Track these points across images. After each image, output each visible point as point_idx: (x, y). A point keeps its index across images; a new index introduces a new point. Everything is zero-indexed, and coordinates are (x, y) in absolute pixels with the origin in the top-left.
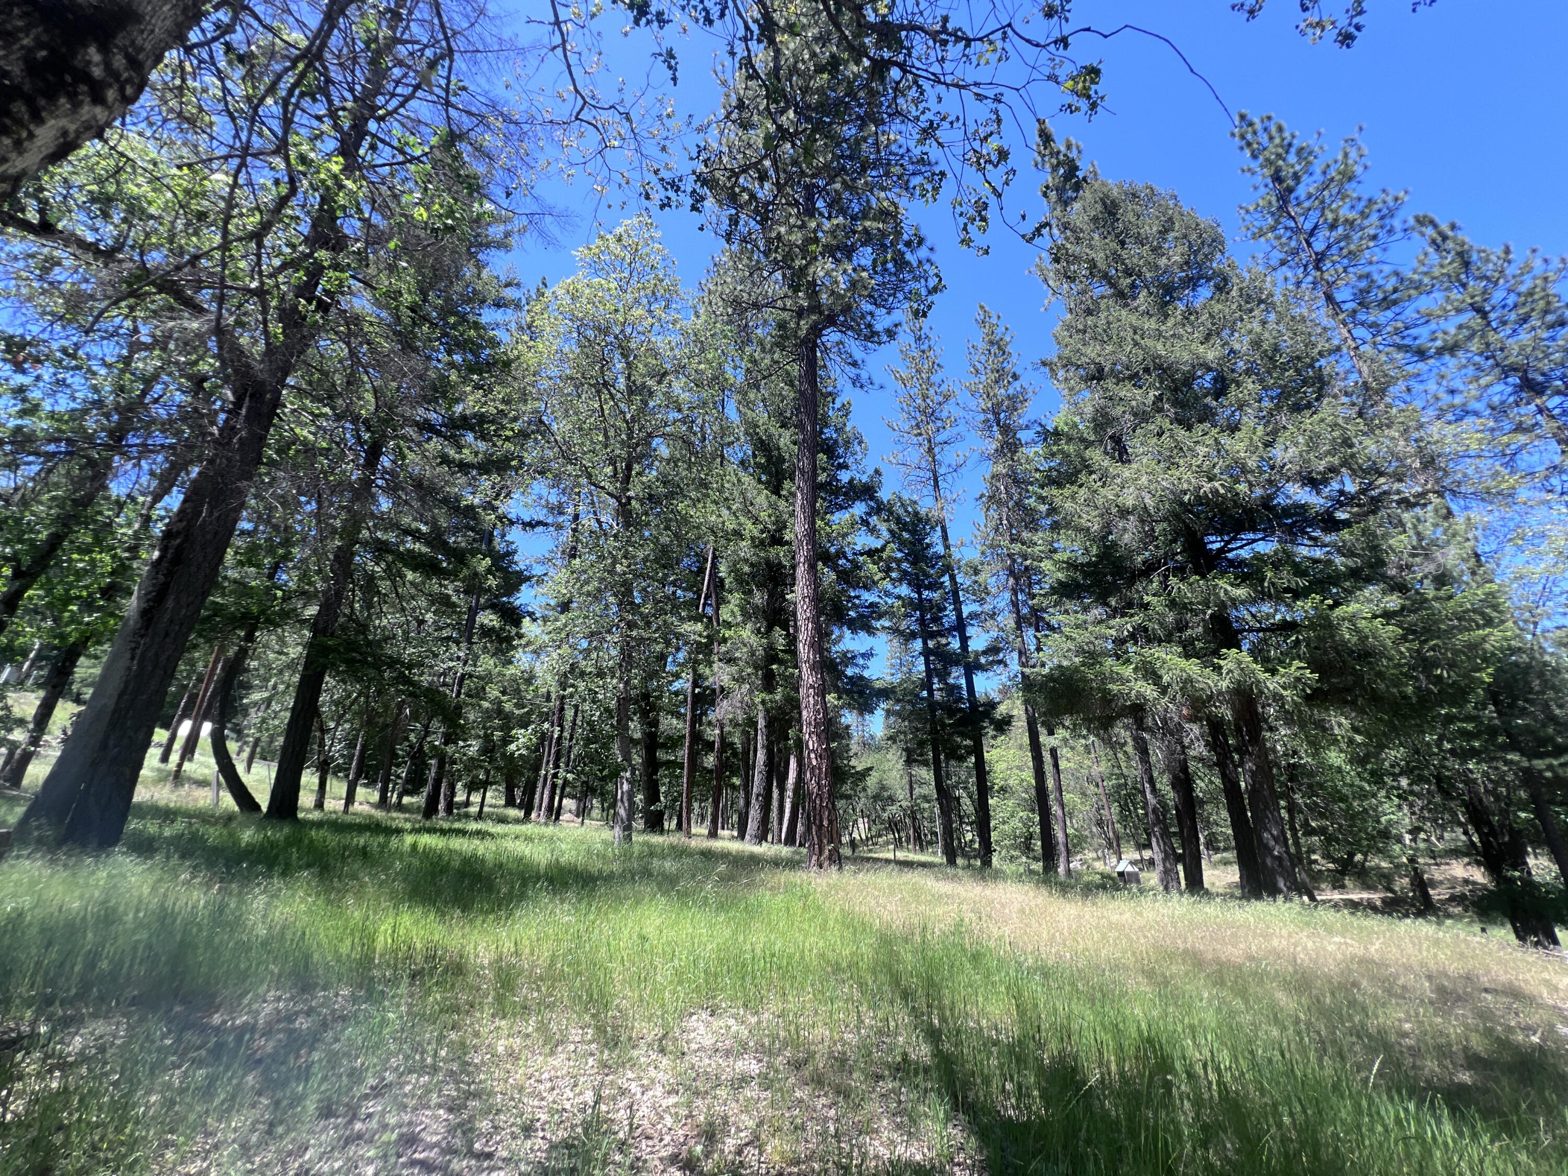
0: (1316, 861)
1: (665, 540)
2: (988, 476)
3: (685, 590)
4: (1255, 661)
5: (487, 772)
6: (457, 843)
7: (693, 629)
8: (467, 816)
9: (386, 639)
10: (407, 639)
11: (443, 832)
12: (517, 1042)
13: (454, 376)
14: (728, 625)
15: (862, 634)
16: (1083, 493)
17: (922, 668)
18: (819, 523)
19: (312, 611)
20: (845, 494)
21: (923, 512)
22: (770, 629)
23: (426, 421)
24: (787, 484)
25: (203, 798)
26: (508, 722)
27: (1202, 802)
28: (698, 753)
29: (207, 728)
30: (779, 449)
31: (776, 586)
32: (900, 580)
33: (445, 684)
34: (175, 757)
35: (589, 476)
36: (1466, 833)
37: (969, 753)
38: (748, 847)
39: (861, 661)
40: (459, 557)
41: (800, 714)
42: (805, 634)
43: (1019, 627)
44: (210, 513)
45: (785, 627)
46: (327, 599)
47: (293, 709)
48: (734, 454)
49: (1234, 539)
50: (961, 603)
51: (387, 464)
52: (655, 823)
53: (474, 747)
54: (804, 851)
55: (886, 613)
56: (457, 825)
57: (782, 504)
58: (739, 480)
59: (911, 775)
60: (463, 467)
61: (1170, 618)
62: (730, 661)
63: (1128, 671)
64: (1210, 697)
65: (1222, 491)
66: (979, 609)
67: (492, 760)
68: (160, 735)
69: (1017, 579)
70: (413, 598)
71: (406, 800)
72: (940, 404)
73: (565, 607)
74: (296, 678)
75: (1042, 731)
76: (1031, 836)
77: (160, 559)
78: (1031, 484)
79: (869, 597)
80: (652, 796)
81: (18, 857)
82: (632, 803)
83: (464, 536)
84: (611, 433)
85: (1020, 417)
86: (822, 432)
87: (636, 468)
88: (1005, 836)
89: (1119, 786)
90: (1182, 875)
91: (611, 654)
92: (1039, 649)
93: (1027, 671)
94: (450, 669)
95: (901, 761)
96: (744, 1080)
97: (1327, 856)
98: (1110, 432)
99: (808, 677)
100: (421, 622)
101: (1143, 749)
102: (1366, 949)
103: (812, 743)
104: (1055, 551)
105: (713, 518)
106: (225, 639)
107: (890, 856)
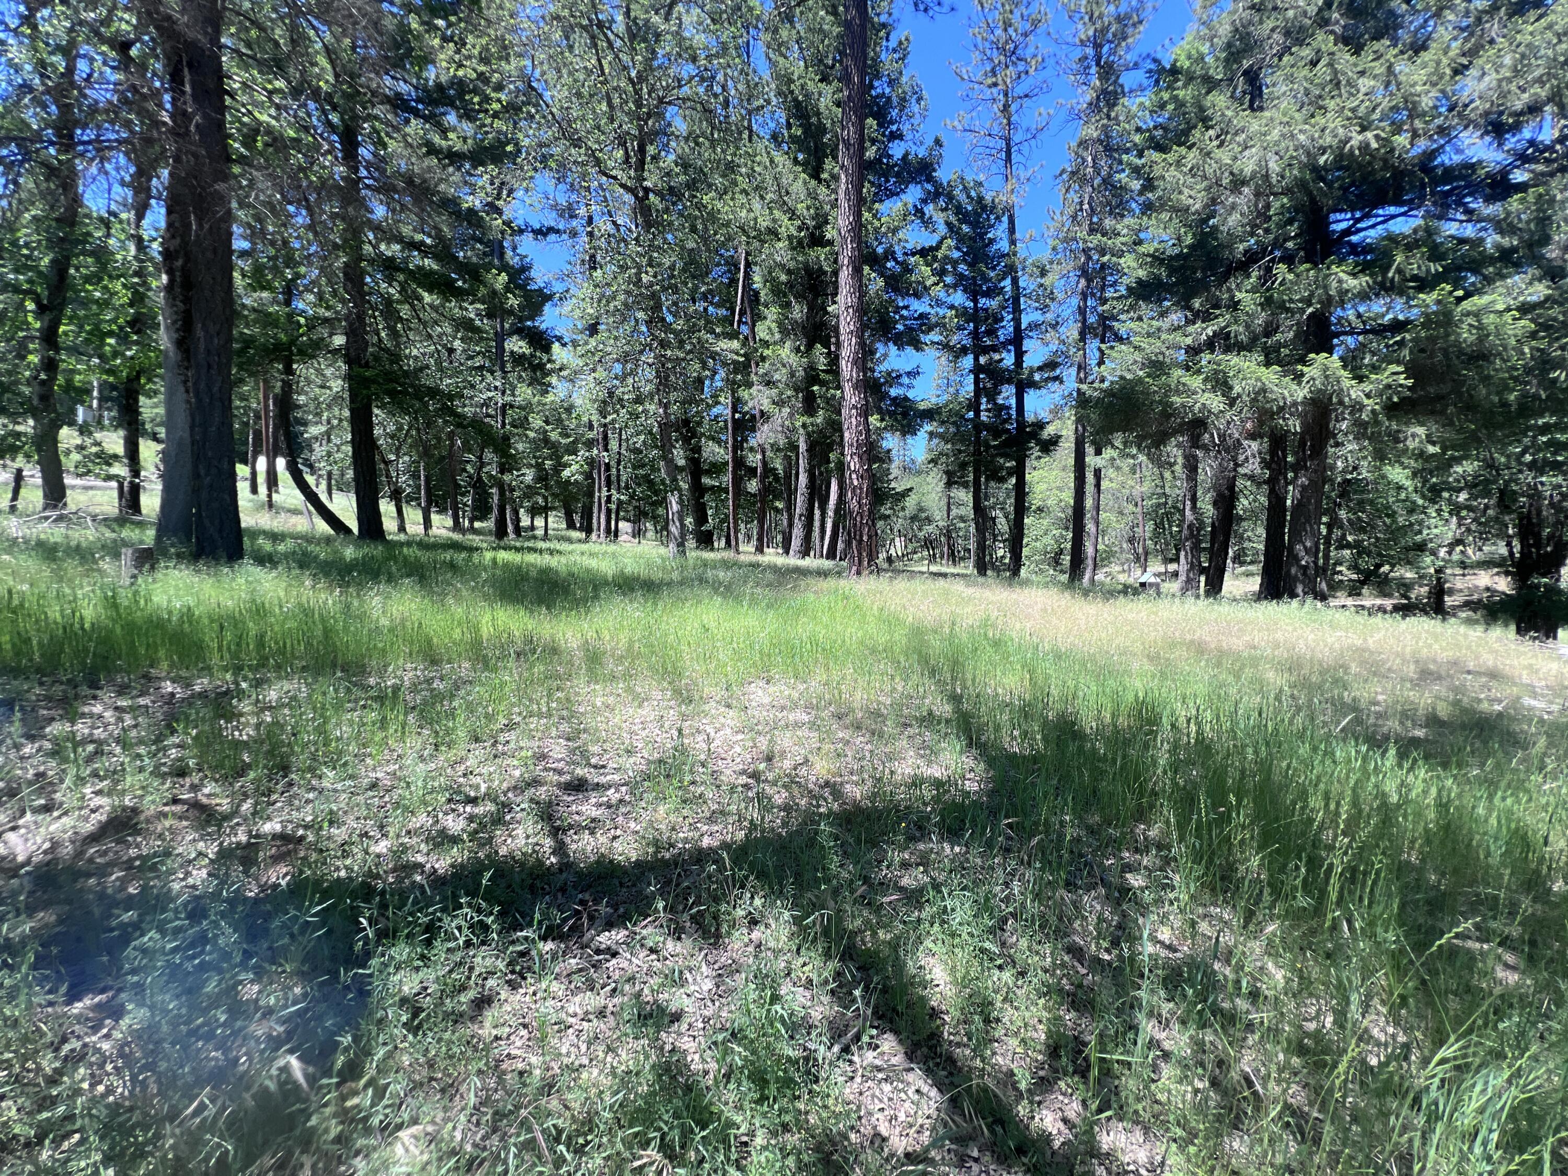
0: (1340, 572)
1: (691, 245)
2: (1074, 144)
3: (717, 306)
4: (1344, 367)
5: (545, 498)
6: (531, 558)
7: (729, 347)
8: (535, 537)
9: (421, 369)
10: (441, 369)
11: (518, 550)
12: (611, 700)
13: (414, 23)
14: (766, 344)
15: (909, 350)
16: (1192, 157)
17: (971, 388)
18: (866, 215)
19: (339, 340)
20: (898, 175)
21: (988, 198)
22: (810, 347)
23: (398, 95)
24: (828, 164)
25: (300, 524)
26: (557, 452)
27: (1241, 519)
28: (741, 478)
29: (281, 463)
30: (818, 114)
31: (816, 297)
32: (955, 286)
33: (488, 415)
34: (263, 489)
35: (598, 162)
36: (1509, 544)
37: (1010, 474)
38: (793, 560)
39: (905, 380)
40: (474, 273)
41: (842, 437)
42: (848, 351)
43: (1083, 338)
44: (200, 226)
45: (827, 345)
46: (351, 325)
47: (353, 441)
48: (764, 125)
49: (1367, 216)
50: (1020, 312)
51: (369, 157)
52: (705, 540)
53: (529, 476)
54: (844, 564)
55: (937, 325)
56: (526, 544)
57: (823, 191)
58: (772, 161)
59: (949, 497)
60: (454, 158)
61: (1261, 319)
62: (769, 383)
63: (1196, 382)
64: (1281, 409)
65: (1374, 145)
66: (1041, 319)
67: (547, 488)
68: (242, 470)
69: (1089, 281)
70: (436, 323)
71: (477, 525)
72: (1026, 35)
73: (593, 329)
74: (347, 413)
75: (1089, 450)
76: (1061, 552)
77: (171, 281)
78: (1127, 151)
79: (919, 306)
80: (701, 518)
81: (167, 567)
82: (683, 525)
83: (473, 249)
84: (616, 101)
85: (1128, 48)
86: (872, 87)
87: (651, 150)
88: (1035, 551)
89: (1159, 505)
90: (1202, 584)
91: (646, 379)
92: (1101, 363)
93: (1084, 387)
94: (490, 399)
95: (942, 484)
96: (798, 725)
97: (1354, 567)
98: (1246, 64)
99: (851, 397)
100: (451, 351)
101: (1192, 467)
102: (1365, 640)
103: (853, 463)
104: (1139, 242)
105: (744, 214)
106: (266, 372)
107: (925, 569)
